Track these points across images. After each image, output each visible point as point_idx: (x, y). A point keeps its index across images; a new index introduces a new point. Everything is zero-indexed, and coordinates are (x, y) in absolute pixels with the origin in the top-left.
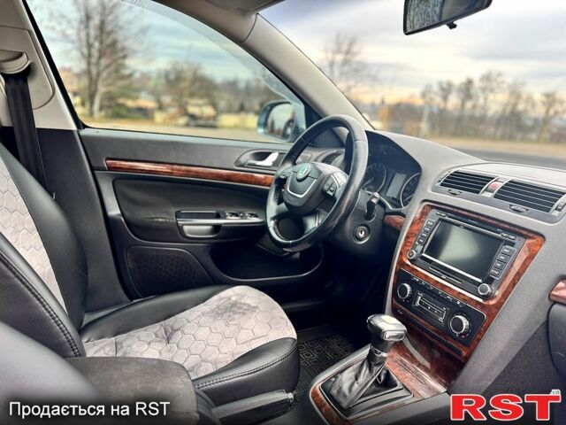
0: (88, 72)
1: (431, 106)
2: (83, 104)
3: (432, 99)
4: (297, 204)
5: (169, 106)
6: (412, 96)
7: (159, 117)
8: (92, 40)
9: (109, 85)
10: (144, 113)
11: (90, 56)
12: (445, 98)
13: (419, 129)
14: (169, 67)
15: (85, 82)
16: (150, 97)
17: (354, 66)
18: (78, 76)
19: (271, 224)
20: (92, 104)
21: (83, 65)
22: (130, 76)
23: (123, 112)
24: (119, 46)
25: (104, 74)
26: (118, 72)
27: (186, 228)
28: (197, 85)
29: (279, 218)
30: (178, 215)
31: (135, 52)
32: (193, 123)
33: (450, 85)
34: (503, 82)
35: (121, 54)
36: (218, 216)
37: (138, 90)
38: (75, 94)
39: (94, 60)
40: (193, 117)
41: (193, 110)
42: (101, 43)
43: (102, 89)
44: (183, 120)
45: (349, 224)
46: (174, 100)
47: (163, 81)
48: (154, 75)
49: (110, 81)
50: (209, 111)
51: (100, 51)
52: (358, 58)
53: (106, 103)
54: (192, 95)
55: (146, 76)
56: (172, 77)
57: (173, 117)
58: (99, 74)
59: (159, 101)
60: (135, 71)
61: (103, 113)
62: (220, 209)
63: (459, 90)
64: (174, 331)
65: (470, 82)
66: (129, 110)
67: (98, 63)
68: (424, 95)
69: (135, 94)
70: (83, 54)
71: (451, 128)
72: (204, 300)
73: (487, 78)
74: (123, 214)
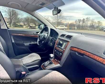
0: (10, 18)
1: (77, 24)
2: (9, 24)
3: (77, 23)
4: (41, 39)
5: (26, 25)
6: (73, 22)
7: (24, 27)
8: (11, 12)
9: (14, 21)
10: (21, 26)
11: (10, 15)
12: (80, 22)
13: (75, 28)
14: (26, 17)
15: (9, 20)
16: (23, 23)
17: (62, 17)
18: (8, 19)
19: (38, 43)
20: (11, 24)
21: (9, 17)
22: (19, 19)
23: (17, 26)
24: (16, 13)
25: (13, 18)
26: (16, 18)
27: (25, 44)
28: (32, 20)
29: (39, 42)
30: (24, 42)
31: (19, 14)
32: (31, 28)
33: (80, 20)
34: (90, 19)
35: (17, 15)
36: (30, 42)
37: (20, 22)
38: (7, 22)
39: (11, 16)
40: (31, 26)
41: (31, 25)
42: (13, 12)
43: (13, 21)
44: (29, 27)
45: (49, 42)
46: (27, 23)
47: (25, 20)
48: (23, 19)
49: (14, 20)
50: (34, 25)
51: (12, 14)
52: (62, 15)
53: (14, 24)
54: (31, 22)
55: (22, 19)
56: (27, 19)
57: (27, 27)
58: (12, 19)
59: (24, 24)
60: (19, 18)
61: (13, 26)
62: (31, 41)
63: (82, 21)
64: (23, 59)
65: (84, 19)
66: (18, 25)
67: (12, 16)
68: (75, 22)
69: (19, 22)
70: (9, 15)
71: (81, 28)
72: (28, 55)
73: (87, 18)
74: (15, 42)
